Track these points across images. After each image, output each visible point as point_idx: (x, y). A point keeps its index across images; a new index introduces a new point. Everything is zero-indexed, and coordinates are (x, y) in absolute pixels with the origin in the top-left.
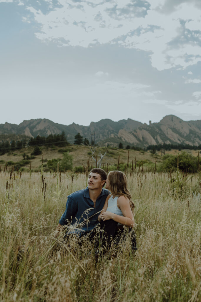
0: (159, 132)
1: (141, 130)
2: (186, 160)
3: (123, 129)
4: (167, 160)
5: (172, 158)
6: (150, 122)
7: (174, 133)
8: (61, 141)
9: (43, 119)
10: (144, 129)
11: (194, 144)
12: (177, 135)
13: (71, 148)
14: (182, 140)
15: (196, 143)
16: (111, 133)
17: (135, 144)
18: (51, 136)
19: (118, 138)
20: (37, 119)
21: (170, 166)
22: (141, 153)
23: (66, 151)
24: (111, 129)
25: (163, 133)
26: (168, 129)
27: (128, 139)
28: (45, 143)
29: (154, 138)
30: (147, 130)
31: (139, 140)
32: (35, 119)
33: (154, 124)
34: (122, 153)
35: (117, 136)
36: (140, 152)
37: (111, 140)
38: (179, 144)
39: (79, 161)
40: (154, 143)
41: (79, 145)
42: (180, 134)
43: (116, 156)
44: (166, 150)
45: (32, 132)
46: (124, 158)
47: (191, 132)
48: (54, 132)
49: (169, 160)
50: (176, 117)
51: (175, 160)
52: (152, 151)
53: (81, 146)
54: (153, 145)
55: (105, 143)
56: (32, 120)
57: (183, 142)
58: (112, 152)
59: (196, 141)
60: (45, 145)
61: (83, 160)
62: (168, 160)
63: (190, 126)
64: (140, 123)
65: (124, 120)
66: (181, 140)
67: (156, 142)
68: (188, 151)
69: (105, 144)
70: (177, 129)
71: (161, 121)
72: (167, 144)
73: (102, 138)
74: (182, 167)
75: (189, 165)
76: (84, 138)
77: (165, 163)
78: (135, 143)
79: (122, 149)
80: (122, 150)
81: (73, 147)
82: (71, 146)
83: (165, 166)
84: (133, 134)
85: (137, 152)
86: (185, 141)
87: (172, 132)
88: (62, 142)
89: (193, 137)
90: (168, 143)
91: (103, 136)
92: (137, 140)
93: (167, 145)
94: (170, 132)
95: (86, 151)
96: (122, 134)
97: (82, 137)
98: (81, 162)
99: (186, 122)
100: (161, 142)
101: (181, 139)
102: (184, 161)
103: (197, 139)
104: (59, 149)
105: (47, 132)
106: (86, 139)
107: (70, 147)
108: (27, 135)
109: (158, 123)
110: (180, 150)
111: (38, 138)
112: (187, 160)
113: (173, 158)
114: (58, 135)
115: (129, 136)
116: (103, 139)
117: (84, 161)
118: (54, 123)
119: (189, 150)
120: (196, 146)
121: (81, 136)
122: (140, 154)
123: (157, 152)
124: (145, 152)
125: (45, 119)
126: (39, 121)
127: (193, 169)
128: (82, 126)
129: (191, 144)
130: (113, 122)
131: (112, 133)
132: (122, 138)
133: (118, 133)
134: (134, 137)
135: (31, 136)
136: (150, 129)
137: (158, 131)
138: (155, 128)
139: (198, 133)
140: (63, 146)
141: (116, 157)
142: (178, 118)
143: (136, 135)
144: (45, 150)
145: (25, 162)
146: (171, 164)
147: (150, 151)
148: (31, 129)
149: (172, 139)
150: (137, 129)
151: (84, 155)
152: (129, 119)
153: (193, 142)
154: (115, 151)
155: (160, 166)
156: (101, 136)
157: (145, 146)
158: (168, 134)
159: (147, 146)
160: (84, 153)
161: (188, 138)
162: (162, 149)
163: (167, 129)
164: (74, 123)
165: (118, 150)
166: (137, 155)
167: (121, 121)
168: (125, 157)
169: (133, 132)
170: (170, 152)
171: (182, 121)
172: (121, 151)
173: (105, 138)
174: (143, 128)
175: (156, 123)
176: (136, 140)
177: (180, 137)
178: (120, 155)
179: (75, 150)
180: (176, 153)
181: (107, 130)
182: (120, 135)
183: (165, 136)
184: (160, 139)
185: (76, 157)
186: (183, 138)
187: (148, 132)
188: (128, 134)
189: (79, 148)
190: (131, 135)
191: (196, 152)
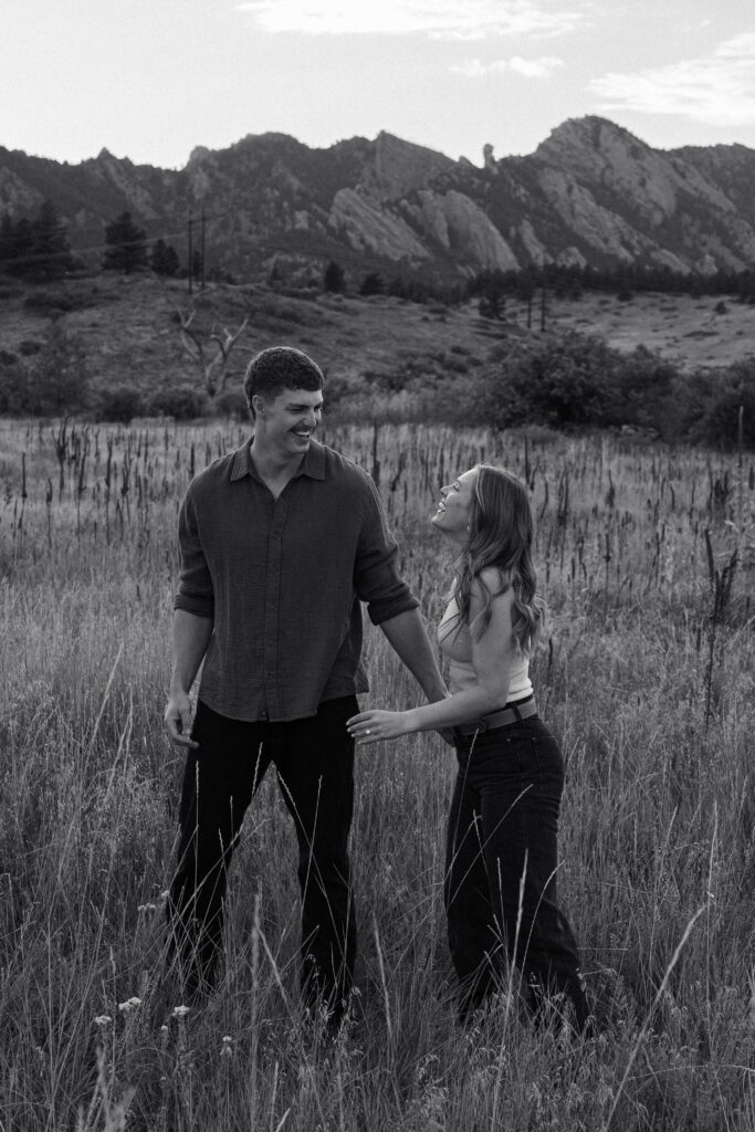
0: (533, 205)
1: (443, 192)
3: (353, 188)
6: (488, 150)
7: (602, 208)
10: (460, 189)
11: (697, 265)
12: (618, 218)
13: (86, 291)
14: (639, 243)
15: (708, 258)
16: (296, 207)
17: (415, 265)
19: (331, 230)
22: (432, 317)
24: (295, 184)
25: (551, 208)
26: (576, 187)
27: (378, 236)
29: (505, 234)
30: (474, 195)
31: (431, 241)
33: (508, 162)
34: (339, 317)
35: (325, 222)
36: (427, 307)
37: (298, 240)
38: (621, 264)
39: (127, 356)
40: (505, 259)
42: (632, 215)
43: (307, 332)
44: (560, 295)
46: (350, 339)
47: (685, 202)
50: (616, 126)
52: (487, 302)
53: (137, 281)
55: (270, 255)
57: (647, 251)
59: (704, 249)
61: (149, 351)
63: (683, 176)
64: (440, 157)
65: (360, 142)
66: (634, 243)
67: (515, 252)
68: (663, 301)
69: (264, 264)
70: (617, 188)
71: (542, 147)
72: (564, 266)
73: (250, 233)
78: (415, 259)
79: (339, 296)
80: (339, 300)
82: (87, 280)
84: (404, 213)
85: (413, 311)
86: (654, 249)
87: (592, 204)
88: (42, 257)
89: (693, 230)
90: (574, 258)
91: (255, 221)
92: (424, 243)
93: (564, 271)
94: (584, 201)
96: (348, 213)
97: (142, 236)
98: (139, 360)
99: (661, 153)
100: (539, 254)
101: (635, 238)
103: (714, 242)
104: (30, 291)
107: (83, 286)
109: (528, 158)
110: (626, 296)
115: (382, 224)
116: (253, 238)
117: (151, 357)
119: (666, 296)
122: (426, 319)
123: (511, 305)
124: (450, 310)
128: (147, 169)
129: (679, 265)
130: (303, 148)
131: (300, 209)
132: (350, 234)
133: (327, 209)
134: (410, 229)
136: (488, 185)
137: (523, 199)
138: (512, 182)
139: (720, 209)
140: (47, 280)
141: (307, 336)
142: (622, 133)
143: (420, 221)
149: (594, 240)
150: (422, 188)
151: (153, 323)
152: (384, 136)
153: (695, 255)
154: (307, 306)
156: (245, 223)
157: (460, 277)
158: (573, 212)
159: (472, 273)
160: (150, 316)
161: (670, 234)
163: (570, 190)
165: (320, 299)
166: (410, 324)
167: (343, 145)
169: (404, 203)
170: (576, 305)
171: (646, 146)
172: (336, 303)
173: (266, 230)
174: (452, 185)
175: (520, 157)
176: (419, 245)
177: (630, 228)
178: (329, 323)
179: (106, 298)
180: (606, 310)
181: (277, 193)
182: (338, 218)
183: (561, 222)
184: (535, 240)
185: (113, 333)
186: (644, 233)
187: (479, 204)
188: (379, 215)
189: (129, 287)
190: (394, 217)
191: (700, 308)
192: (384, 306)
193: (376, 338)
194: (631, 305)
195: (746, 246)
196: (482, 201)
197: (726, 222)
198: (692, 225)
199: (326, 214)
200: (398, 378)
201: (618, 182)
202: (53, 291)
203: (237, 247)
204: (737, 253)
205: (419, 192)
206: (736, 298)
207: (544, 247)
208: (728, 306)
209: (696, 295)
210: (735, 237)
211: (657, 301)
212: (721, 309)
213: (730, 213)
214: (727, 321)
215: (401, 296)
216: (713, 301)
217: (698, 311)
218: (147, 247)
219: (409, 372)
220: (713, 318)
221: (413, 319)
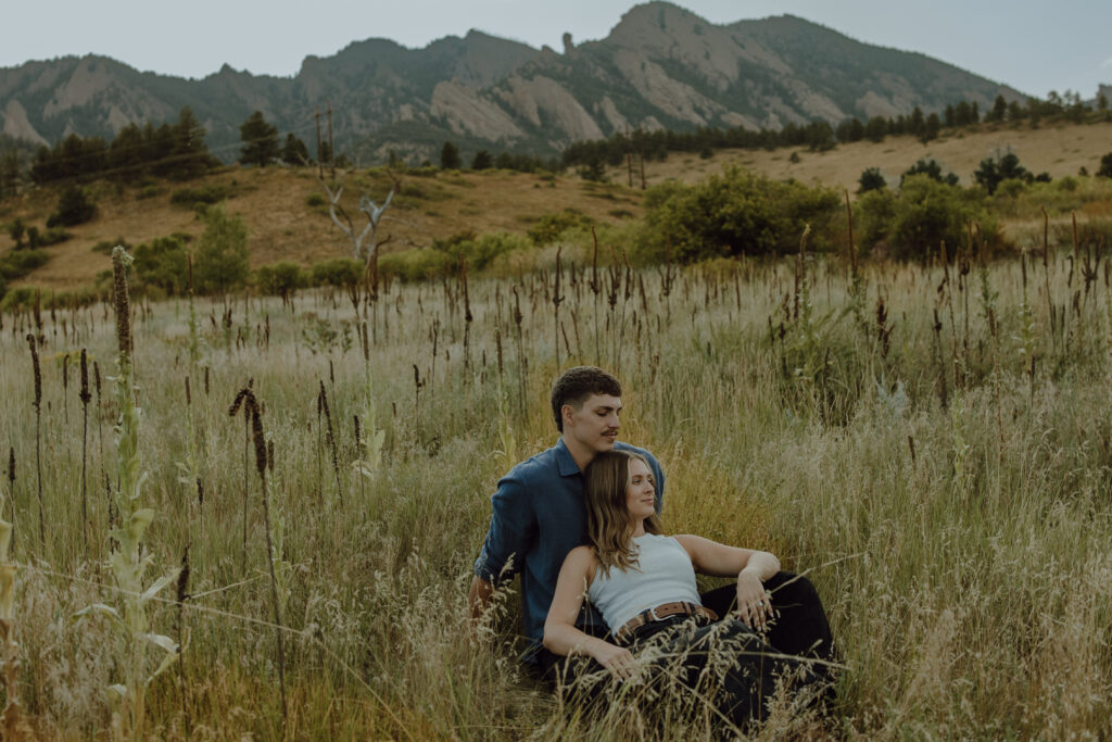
0: (611, 83)
1: (530, 78)
2: (744, 201)
3: (449, 80)
4: (665, 210)
5: (684, 200)
6: (567, 38)
7: (674, 81)
8: (180, 152)
9: (85, 58)
10: (546, 73)
11: (764, 123)
12: (690, 90)
13: (227, 185)
14: (710, 108)
15: (773, 117)
16: (400, 102)
17: (511, 144)
18: (130, 133)
19: (433, 120)
20: (57, 60)
21: (679, 235)
22: (543, 184)
23: (209, 200)
24: (398, 82)
25: (628, 84)
26: (648, 64)
27: (476, 120)
28: (106, 168)
29: (589, 110)
30: (559, 78)
31: (524, 122)
32: (48, 61)
33: (587, 46)
34: (459, 190)
35: (427, 112)
36: (536, 176)
37: (403, 131)
38: (698, 128)
39: (270, 239)
40: (592, 132)
41: (263, 165)
42: (701, 84)
43: (432, 206)
44: (647, 157)
45: (36, 120)
46: (470, 208)
47: (747, 70)
48: (140, 115)
49: (673, 207)
50: (679, 8)
51: (698, 208)
52: (588, 168)
53: (272, 172)
54: (590, 142)
55: (379, 145)
56: (30, 64)
57: (717, 115)
58: (413, 186)
59: (768, 109)
60: (111, 178)
61: (289, 234)
62: (669, 211)
63: (742, 46)
64: (525, 47)
65: (451, 40)
66: (704, 108)
67: (601, 127)
69: (376, 154)
70: (684, 62)
71: (613, 31)
72: (648, 133)
73: (361, 126)
74: (731, 233)
75: (761, 224)
76: (283, 135)
77: (660, 221)
78: (511, 138)
79: (457, 171)
80: (457, 175)
81: (236, 175)
82: (226, 175)
83: (659, 236)
84: (497, 99)
85: (524, 180)
86: (723, 112)
87: (665, 78)
88: (185, 156)
89: (756, 93)
90: (653, 126)
91: (365, 116)
92: (518, 125)
93: (647, 137)
94: (658, 77)
95: (296, 191)
96: (447, 103)
97: (273, 131)
98: (281, 242)
99: (720, 28)
100: (620, 125)
101: (705, 104)
102: (739, 207)
103: (776, 102)
104: (175, 188)
105: (106, 116)
106: (291, 136)
107: (223, 180)
108: (16, 136)
109: (603, 42)
110: (706, 155)
111: (72, 144)
112: (750, 202)
113: (689, 198)
114: (165, 126)
115: (478, 110)
116: (364, 132)
117: (292, 239)
118: (135, 71)
119: (744, 152)
120: (773, 133)
121: (266, 126)
122: (537, 186)
123: (609, 171)
124: (557, 177)
125: (91, 56)
126: (67, 68)
127: (776, 239)
128: (265, 78)
129: (751, 126)
130: (403, 48)
131: (404, 103)
132: (450, 121)
133: (428, 101)
134: (503, 112)
135: (36, 138)
136: (570, 69)
137: (603, 79)
138: (591, 64)
139: (779, 73)
140: (193, 174)
141: (432, 210)
142: (684, 14)
143: (512, 104)
144: (109, 198)
145: (23, 259)
146: (683, 227)
147: (580, 167)
148: (33, 106)
149: (668, 108)
150: (511, 76)
151: (291, 208)
152: (472, 33)
153: (760, 115)
154: (429, 183)
155: (637, 238)
156: (356, 119)
157: (553, 151)
158: (648, 87)
159: (564, 147)
160: (289, 202)
161: (736, 98)
162: (631, 155)
163: (643, 67)
164: (226, 68)
165: (439, 175)
166: (523, 192)
167: (436, 44)
168: (471, 204)
169: (497, 90)
170: (663, 166)
171: (707, 23)
172: (454, 179)
173: (375, 124)
174: (538, 71)
175: (595, 42)
176: (513, 126)
177: (700, 95)
178: (450, 196)
179: (246, 189)
180: (691, 168)
181: (382, 91)
182: (438, 108)
183: (639, 97)
184: (616, 113)
185: (255, 219)
186: (713, 99)
187: (563, 86)
188: (475, 102)
189: (265, 178)
190: (489, 103)
191: (775, 159)
192: (496, 178)
193: (495, 206)
194: (713, 162)
195: (805, 104)
196: (565, 83)
197: (785, 83)
198: (755, 88)
199: (427, 106)
200: (544, 233)
201: (685, 57)
202: (196, 187)
203: (350, 141)
204: (798, 110)
205: (509, 80)
206: (807, 148)
207: (625, 119)
208: (800, 155)
209: (771, 149)
210: (795, 96)
211: (735, 156)
212: (794, 159)
213: (788, 75)
214: (802, 169)
215: (510, 167)
216: (786, 152)
217: (774, 162)
218: (279, 140)
219: (553, 227)
220: (788, 168)
221: (525, 187)
